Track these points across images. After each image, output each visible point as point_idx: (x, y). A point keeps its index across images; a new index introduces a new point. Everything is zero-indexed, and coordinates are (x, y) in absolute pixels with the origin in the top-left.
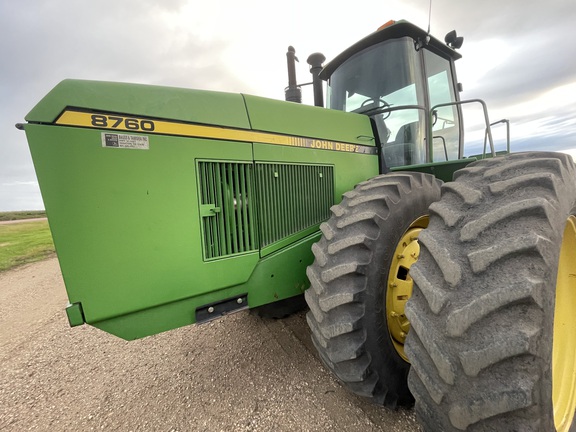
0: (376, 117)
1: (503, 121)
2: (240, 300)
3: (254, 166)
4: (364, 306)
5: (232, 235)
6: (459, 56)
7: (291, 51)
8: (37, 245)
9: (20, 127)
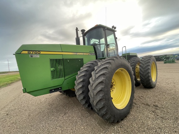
0: (95, 46)
1: (125, 47)
2: (60, 89)
3: (63, 59)
4: (84, 88)
5: (58, 75)
6: (116, 31)
7: (77, 28)
8: (4, 82)
9: (14, 54)
